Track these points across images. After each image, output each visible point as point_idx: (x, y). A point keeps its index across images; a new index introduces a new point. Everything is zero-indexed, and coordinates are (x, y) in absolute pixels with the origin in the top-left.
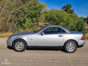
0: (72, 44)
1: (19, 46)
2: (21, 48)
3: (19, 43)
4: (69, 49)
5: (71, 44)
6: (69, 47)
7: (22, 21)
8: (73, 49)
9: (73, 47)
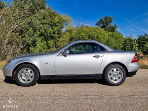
0: (117, 70)
1: (26, 76)
2: (28, 80)
3: (25, 71)
4: (112, 79)
5: (115, 70)
6: (112, 76)
7: (30, 42)
8: (119, 78)
9: (120, 76)
